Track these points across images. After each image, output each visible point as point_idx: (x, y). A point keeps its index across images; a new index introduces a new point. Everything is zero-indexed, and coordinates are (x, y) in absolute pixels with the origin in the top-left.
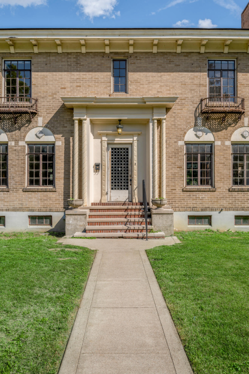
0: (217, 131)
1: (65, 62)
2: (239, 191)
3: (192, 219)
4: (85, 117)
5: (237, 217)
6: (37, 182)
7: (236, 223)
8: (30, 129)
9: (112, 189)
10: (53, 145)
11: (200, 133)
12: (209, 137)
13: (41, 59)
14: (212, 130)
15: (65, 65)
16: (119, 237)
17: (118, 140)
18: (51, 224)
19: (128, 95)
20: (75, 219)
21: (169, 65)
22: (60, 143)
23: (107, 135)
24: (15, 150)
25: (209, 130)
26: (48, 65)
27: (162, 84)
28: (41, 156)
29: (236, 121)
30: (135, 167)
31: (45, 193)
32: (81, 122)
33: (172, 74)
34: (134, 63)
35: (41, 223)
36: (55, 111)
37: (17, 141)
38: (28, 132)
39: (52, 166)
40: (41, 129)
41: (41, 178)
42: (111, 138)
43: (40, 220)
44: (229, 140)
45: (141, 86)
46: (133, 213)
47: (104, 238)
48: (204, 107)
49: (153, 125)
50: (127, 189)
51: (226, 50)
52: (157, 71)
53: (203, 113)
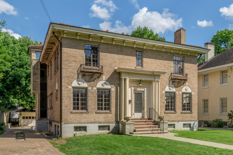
0: (177, 87)
1: (115, 49)
2: (185, 113)
4: (127, 78)
5: (184, 125)
6: (102, 109)
7: (184, 127)
9: (135, 112)
10: (109, 90)
11: (171, 88)
13: (104, 46)
15: (116, 51)
16: (152, 133)
17: (138, 89)
18: (109, 129)
19: (143, 68)
20: (130, 126)
21: (160, 57)
22: (113, 89)
23: (134, 87)
24: (92, 92)
25: (174, 87)
26: (108, 50)
27: (157, 65)
28: (104, 95)
30: (146, 102)
31: (107, 114)
32: (125, 80)
33: (161, 61)
34: (146, 54)
35: (104, 129)
36: (111, 73)
37: (92, 87)
38: (98, 82)
39: (109, 100)
40: (104, 82)
41: (104, 107)
42: (135, 88)
43: (103, 128)
45: (149, 65)
46: (150, 123)
47: (146, 134)
49: (155, 83)
50: (141, 112)
51: (181, 53)
52: (155, 58)
53: (172, 79)
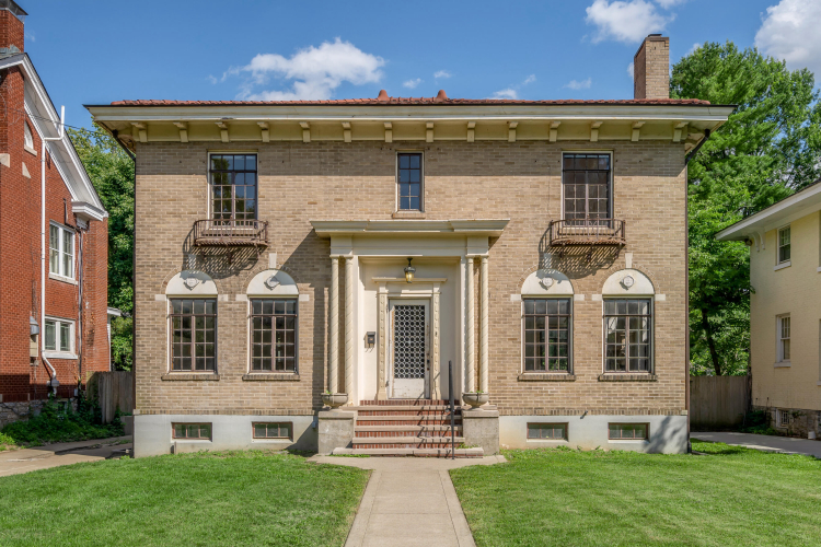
0: (577, 276)
1: (314, 157)
2: (616, 380)
3: (534, 428)
4: (351, 254)
5: (612, 426)
6: (267, 365)
7: (611, 437)
8: (255, 274)
9: (396, 376)
10: (295, 300)
11: (548, 281)
12: (564, 287)
13: (276, 153)
14: (570, 275)
15: (315, 163)
16: (408, 455)
17: (406, 292)
18: (291, 437)
19: (424, 215)
20: (333, 426)
21: (496, 163)
22: (306, 298)
23: (387, 284)
24: (230, 309)
25: (564, 276)
26: (287, 163)
27: (483, 196)
28: (274, 320)
29: (611, 260)
30: (436, 340)
31: (281, 383)
32: (343, 262)
33: (502, 179)
34: (435, 160)
35: (273, 435)
36: (298, 243)
37: (232, 294)
38: (252, 277)
39: (293, 337)
40: (274, 273)
41: (273, 357)
42: (394, 289)
43: (273, 430)
44: (600, 292)
45: (447, 199)
47: (383, 455)
48: (555, 235)
49: (467, 268)
50: (423, 376)
51: (594, 137)
52: (475, 172)
53: (553, 245)
